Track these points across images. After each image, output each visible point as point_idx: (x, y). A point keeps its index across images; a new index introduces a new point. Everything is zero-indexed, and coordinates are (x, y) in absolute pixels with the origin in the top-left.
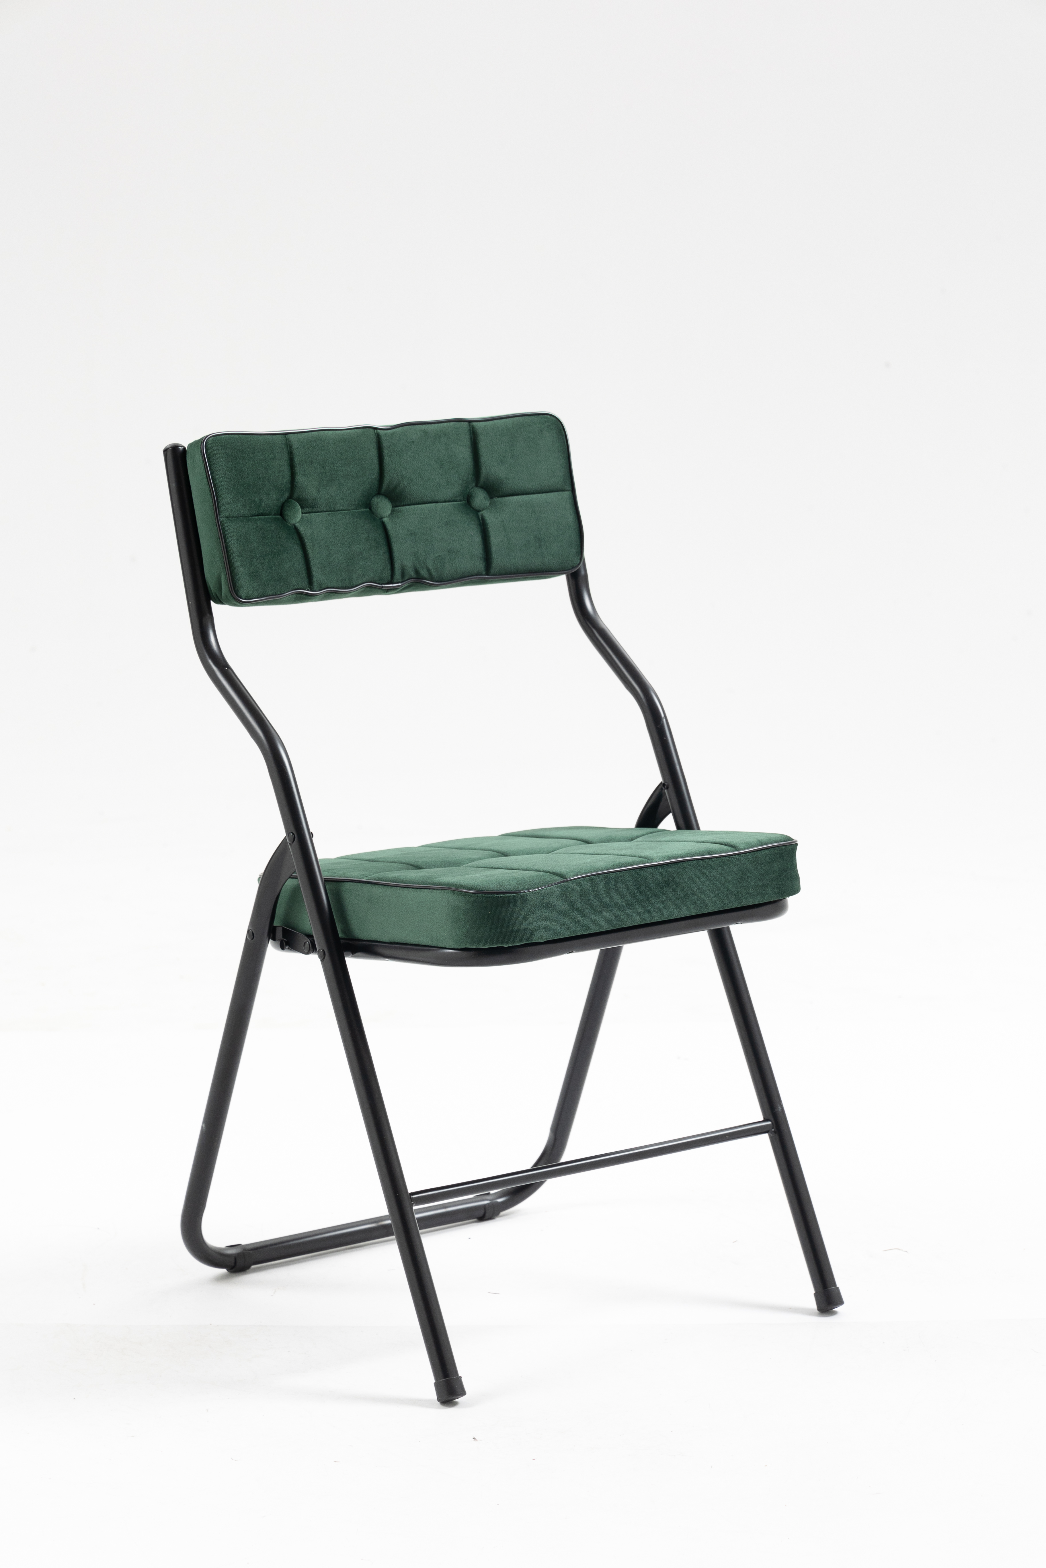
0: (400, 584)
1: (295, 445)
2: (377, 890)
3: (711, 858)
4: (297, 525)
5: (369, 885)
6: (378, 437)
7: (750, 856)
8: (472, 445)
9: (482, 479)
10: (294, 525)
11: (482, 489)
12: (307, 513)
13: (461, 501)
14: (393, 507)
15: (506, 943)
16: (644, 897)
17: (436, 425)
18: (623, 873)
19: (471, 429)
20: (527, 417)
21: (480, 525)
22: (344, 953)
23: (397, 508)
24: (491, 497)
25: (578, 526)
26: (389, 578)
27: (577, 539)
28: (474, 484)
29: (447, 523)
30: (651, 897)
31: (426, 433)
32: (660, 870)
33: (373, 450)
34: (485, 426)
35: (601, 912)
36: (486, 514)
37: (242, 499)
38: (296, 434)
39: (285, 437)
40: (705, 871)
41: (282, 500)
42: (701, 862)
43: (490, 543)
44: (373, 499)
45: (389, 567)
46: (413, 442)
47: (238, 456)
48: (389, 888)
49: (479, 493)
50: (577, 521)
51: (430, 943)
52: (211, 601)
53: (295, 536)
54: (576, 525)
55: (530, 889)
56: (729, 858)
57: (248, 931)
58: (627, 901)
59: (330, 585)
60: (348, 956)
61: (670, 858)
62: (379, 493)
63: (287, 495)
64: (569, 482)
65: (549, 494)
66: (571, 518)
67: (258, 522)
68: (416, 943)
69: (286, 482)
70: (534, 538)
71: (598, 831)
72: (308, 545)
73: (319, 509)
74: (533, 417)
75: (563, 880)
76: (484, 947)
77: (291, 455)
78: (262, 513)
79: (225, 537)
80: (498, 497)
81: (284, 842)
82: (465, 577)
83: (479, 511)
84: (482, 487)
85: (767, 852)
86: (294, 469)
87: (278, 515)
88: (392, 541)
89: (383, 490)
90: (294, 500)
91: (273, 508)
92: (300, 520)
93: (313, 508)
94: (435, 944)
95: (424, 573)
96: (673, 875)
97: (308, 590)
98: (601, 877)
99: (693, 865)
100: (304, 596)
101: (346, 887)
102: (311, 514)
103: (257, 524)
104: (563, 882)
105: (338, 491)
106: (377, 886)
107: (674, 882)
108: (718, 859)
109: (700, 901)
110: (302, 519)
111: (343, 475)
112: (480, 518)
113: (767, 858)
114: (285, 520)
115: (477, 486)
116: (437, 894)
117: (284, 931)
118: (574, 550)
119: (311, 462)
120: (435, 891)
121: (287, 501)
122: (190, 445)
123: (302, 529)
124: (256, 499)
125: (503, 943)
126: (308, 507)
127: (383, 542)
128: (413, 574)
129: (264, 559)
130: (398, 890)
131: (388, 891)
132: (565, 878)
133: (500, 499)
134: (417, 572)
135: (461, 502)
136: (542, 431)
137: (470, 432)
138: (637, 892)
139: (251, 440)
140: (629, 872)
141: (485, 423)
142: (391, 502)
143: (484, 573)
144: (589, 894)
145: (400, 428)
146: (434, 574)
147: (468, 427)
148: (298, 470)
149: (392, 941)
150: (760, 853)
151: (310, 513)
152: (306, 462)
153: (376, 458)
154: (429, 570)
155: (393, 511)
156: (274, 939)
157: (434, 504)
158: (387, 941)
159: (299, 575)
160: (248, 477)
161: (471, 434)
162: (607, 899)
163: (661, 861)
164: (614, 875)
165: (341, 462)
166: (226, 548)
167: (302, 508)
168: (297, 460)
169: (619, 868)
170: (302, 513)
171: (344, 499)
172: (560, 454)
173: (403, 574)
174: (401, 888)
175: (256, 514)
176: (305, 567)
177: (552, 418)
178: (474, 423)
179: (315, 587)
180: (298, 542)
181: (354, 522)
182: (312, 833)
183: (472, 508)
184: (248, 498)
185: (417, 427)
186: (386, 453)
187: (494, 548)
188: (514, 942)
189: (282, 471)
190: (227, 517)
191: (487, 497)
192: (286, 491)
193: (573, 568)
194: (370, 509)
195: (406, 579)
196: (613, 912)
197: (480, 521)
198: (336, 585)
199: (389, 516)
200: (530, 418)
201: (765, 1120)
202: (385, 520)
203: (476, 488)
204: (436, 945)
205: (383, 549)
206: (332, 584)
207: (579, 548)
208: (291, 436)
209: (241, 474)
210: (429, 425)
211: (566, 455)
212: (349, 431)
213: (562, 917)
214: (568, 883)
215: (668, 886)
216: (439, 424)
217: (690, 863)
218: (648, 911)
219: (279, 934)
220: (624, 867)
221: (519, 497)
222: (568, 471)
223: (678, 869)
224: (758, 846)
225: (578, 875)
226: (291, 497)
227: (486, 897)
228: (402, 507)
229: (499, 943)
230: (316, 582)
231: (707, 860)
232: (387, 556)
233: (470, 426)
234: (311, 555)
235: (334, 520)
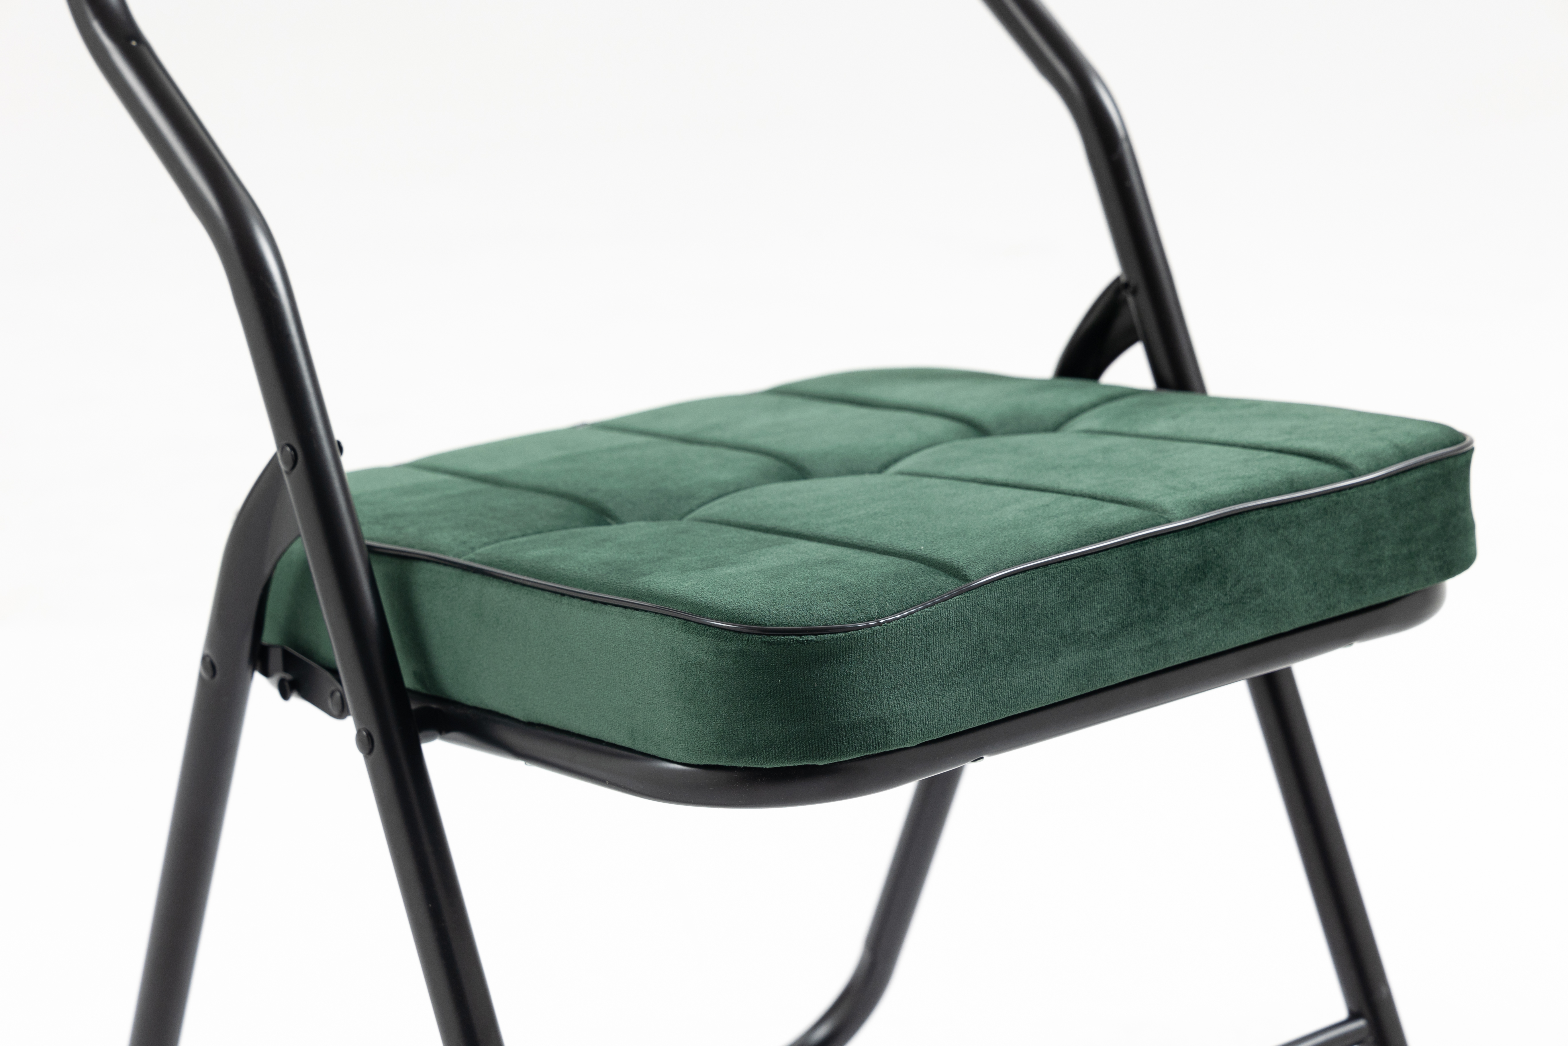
2: (494, 591)
3: (1299, 500)
5: (476, 577)
7: (1384, 488)
15: (822, 756)
16: (1152, 609)
18: (1103, 558)
22: (421, 735)
30: (1167, 608)
32: (1186, 541)
35: (1053, 657)
40: (1286, 533)
42: (1276, 512)
48: (524, 590)
51: (628, 744)
55: (883, 617)
56: (1338, 496)
57: (204, 658)
58: (1112, 623)
60: (430, 738)
61: (1207, 508)
68: (593, 736)
71: (986, 391)
75: (964, 586)
76: (764, 767)
81: (273, 463)
85: (1418, 474)
94: (640, 747)
96: (1217, 549)
98: (1052, 570)
99: (1259, 521)
101: (424, 574)
104: (961, 593)
106: (496, 583)
107: (1218, 566)
108: (1314, 500)
109: (1276, 605)
113: (1419, 488)
116: (644, 623)
117: (287, 656)
120: (639, 614)
125: (814, 758)
130: (547, 602)
131: (521, 600)
132: (965, 579)
138: (1135, 600)
140: (1117, 553)
144: (1023, 617)
149: (533, 718)
150: (1405, 480)
156: (266, 673)
158: (522, 719)
162: (1066, 625)
163: (1187, 517)
164: (1082, 563)
169: (1092, 543)
174: (553, 596)
182: (339, 443)
188: (843, 754)
196: (1080, 655)
201: (1353, 1016)
204: (643, 750)
213: (959, 680)
214: (972, 594)
215: (1206, 577)
217: (1254, 516)
218: (1160, 643)
219: (276, 659)
220: (1105, 539)
223: (1226, 534)
224: (1398, 462)
225: (997, 570)
227: (770, 643)
229: (804, 758)
231: (1289, 507)
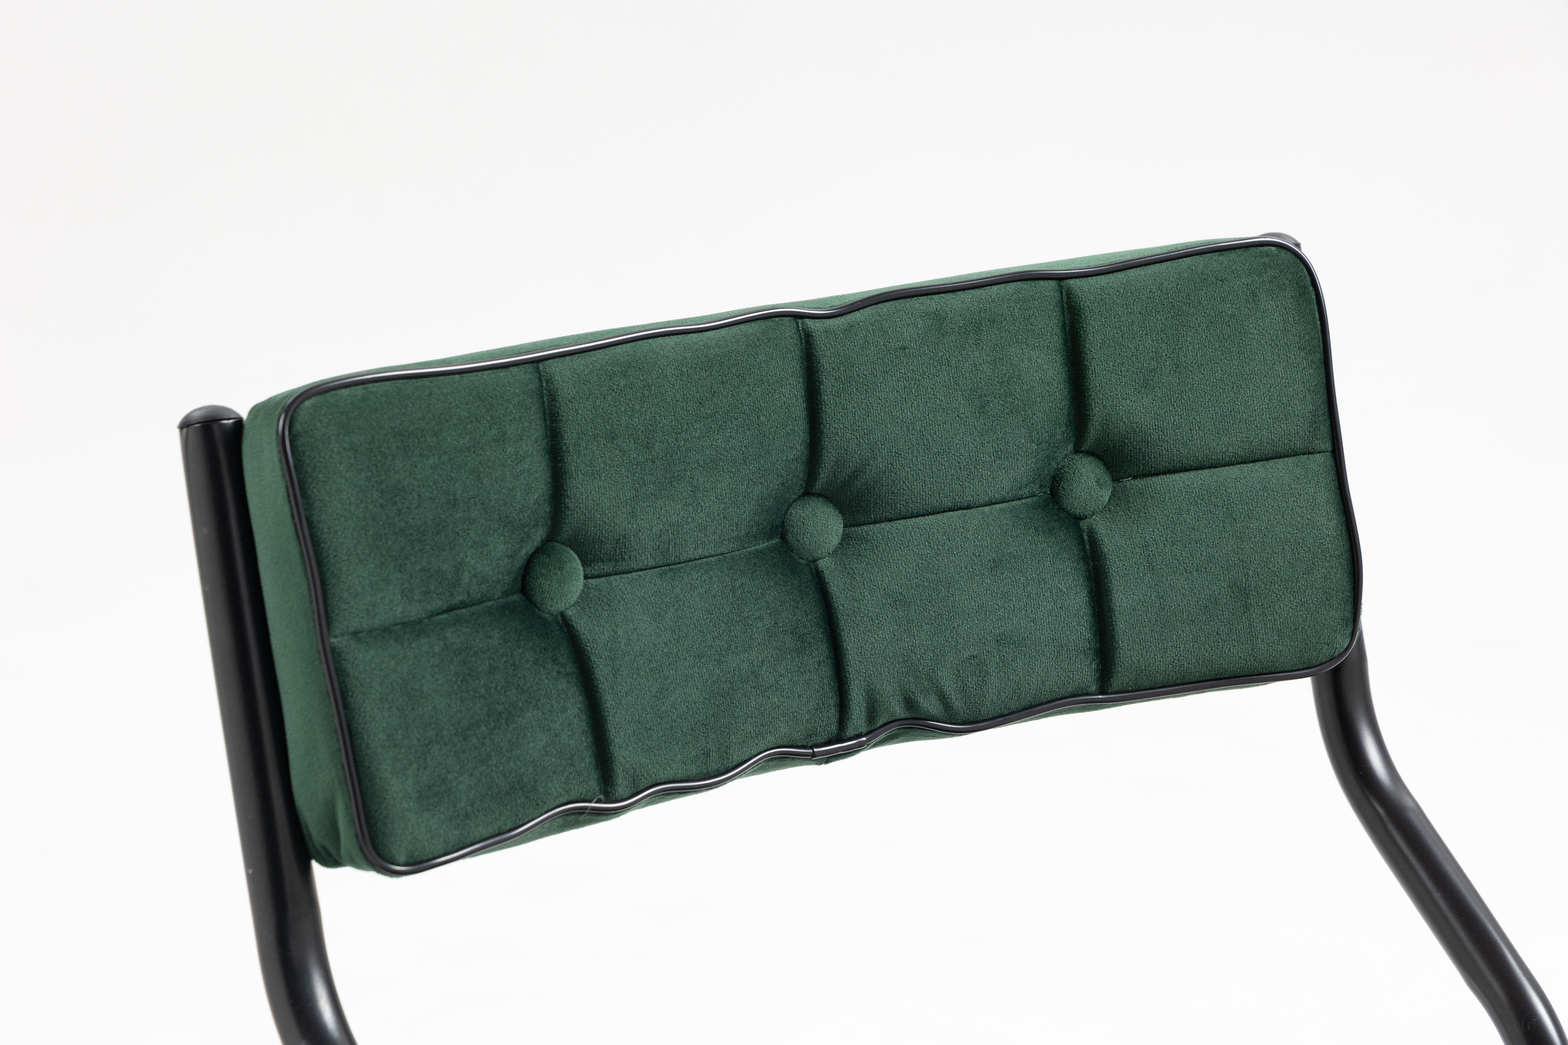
0: (864, 739)
1: (566, 390)
4: (569, 613)
6: (807, 342)
8: (1065, 343)
9: (1093, 433)
10: (563, 615)
11: (1091, 459)
12: (599, 576)
13: (1033, 495)
14: (845, 527)
17: (969, 295)
19: (1065, 298)
20: (1215, 256)
21: (1085, 559)
23: (858, 529)
24: (1116, 479)
25: (1347, 546)
26: (834, 728)
27: (1346, 583)
28: (1070, 447)
29: (996, 565)
31: (938, 318)
33: (791, 381)
34: (1102, 288)
36: (1102, 528)
37: (398, 575)
38: (568, 358)
39: (538, 368)
41: (526, 550)
43: (1111, 610)
44: (792, 510)
45: (832, 701)
46: (904, 348)
47: (389, 449)
49: (1083, 471)
50: (1344, 528)
52: (315, 866)
53: (564, 653)
54: (1340, 546)
59: (662, 777)
62: (808, 493)
63: (538, 536)
64: (1325, 429)
65: (1271, 463)
66: (1331, 526)
67: (448, 634)
69: (536, 502)
70: (1229, 586)
72: (602, 671)
73: (634, 565)
74: (1232, 255)
77: (552, 421)
78: (462, 602)
79: (344, 693)
80: (1135, 477)
82: (1042, 704)
83: (1079, 518)
84: (1090, 453)
86: (562, 461)
87: (513, 594)
88: (842, 623)
89: (819, 486)
90: (564, 543)
91: (498, 581)
92: (581, 597)
93: (616, 561)
95: (929, 704)
97: (598, 802)
100: (589, 817)
102: (612, 578)
103: (445, 638)
105: (690, 508)
110: (585, 596)
111: (704, 461)
112: (1086, 537)
114: (535, 605)
115: (1077, 451)
118: (1337, 613)
119: (612, 437)
121: (540, 551)
122: (257, 410)
123: (583, 625)
124: (445, 567)
126: (603, 561)
127: (817, 635)
128: (899, 711)
129: (465, 739)
133: (1139, 483)
134: (910, 703)
135: (1035, 499)
136: (1254, 295)
137: (1063, 307)
139: (430, 394)
141: (1103, 279)
142: (842, 513)
143: (1093, 688)
145: (867, 311)
146: (958, 704)
147: (1057, 294)
148: (575, 463)
151: (608, 575)
152: (595, 436)
153: (801, 400)
154: (943, 698)
155: (845, 538)
157: (960, 512)
159: (572, 765)
160: (419, 506)
161: (1063, 313)
165: (697, 426)
166: (349, 726)
167: (584, 563)
168: (570, 436)
170: (586, 577)
171: (706, 529)
172: (1302, 354)
173: (871, 714)
175: (444, 608)
176: (590, 739)
177: (1283, 252)
178: (1071, 282)
179: (621, 791)
180: (570, 668)
181: (733, 590)
183: (1064, 510)
184: (418, 568)
185: (916, 304)
186: (828, 385)
187: (1122, 624)
189: (522, 472)
190: (355, 633)
191: (1106, 478)
192: (536, 525)
193: (1332, 659)
194: (783, 537)
195: (880, 723)
197: (1084, 549)
198: (680, 774)
199: (835, 552)
200: (1224, 258)
202: (824, 564)
203: (1076, 457)
205: (821, 650)
206: (669, 774)
207: (1349, 607)
208: (554, 367)
209: (397, 499)
210: (950, 296)
211: (1319, 356)
212: (723, 331)
216: (978, 292)
221: (1192, 474)
222: (1325, 397)
226: (552, 537)
228: (872, 526)
230: (621, 775)
232: (827, 671)
233: (1061, 288)
234: (609, 701)
235: (677, 590)
